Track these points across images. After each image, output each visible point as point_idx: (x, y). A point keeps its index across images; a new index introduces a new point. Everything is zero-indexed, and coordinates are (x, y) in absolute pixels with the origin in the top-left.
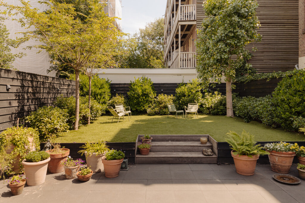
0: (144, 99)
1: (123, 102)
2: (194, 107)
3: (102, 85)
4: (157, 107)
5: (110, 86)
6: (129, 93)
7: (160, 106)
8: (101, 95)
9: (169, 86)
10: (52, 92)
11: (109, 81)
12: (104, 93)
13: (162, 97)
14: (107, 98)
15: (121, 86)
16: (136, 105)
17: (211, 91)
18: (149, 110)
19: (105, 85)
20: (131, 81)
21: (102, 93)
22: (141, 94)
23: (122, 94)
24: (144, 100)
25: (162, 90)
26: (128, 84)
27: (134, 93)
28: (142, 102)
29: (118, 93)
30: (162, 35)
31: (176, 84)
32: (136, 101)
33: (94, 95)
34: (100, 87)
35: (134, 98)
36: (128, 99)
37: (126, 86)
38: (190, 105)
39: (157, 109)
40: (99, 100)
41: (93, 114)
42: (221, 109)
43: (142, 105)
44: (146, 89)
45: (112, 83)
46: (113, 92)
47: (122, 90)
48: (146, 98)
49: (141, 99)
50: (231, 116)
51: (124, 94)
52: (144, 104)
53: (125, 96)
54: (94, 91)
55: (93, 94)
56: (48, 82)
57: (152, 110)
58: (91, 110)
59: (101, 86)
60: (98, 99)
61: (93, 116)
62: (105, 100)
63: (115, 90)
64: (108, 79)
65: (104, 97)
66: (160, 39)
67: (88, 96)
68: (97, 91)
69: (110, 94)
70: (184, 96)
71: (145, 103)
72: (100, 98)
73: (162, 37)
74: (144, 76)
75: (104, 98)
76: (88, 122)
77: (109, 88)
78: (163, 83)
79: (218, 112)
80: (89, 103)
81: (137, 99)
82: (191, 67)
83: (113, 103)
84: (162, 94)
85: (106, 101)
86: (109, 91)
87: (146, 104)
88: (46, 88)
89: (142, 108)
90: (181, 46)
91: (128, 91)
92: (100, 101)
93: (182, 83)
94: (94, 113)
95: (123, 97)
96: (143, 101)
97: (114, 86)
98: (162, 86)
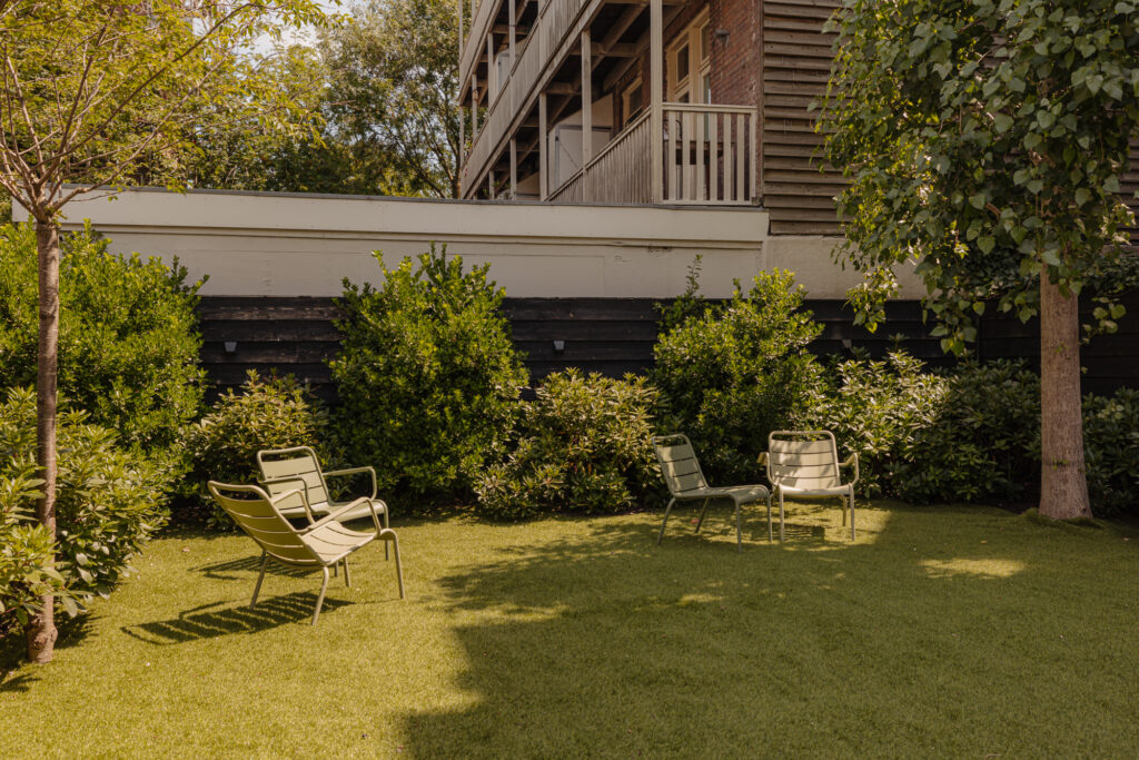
0: (459, 404)
1: (300, 428)
2: (814, 459)
3: (136, 306)
4: (547, 462)
5: (194, 312)
6: (340, 366)
7: (571, 451)
8: (134, 379)
9: (604, 318)
11: (187, 282)
12: (160, 363)
13: (573, 391)
14: (182, 398)
15: (274, 316)
16: (400, 448)
17: (855, 350)
18: (487, 485)
19: (161, 309)
20: (346, 283)
21: (143, 361)
22: (431, 368)
23: (284, 369)
24: (456, 411)
25: (559, 345)
26: (326, 301)
27: (381, 361)
28: (444, 426)
29: (259, 367)
30: (443, 60)
31: (647, 303)
32: (401, 420)
33: (81, 383)
34: (123, 318)
35: (385, 398)
36: (333, 405)
37: (309, 314)
38: (783, 445)
39: (549, 476)
40: (125, 419)
41: (81, 557)
42: (968, 467)
43: (443, 449)
44: (464, 336)
45: (205, 291)
46: (219, 360)
47: (283, 346)
48: (469, 400)
49: (440, 408)
50: (1078, 513)
51: (299, 371)
52: (456, 442)
53: (307, 389)
54: (77, 353)
55: (70, 377)
57: (513, 485)
58: (60, 526)
59: (132, 314)
60: (115, 411)
61: (84, 574)
62: (166, 420)
63: (231, 346)
64: (181, 263)
65: (156, 398)
66: (429, 79)
67: (30, 395)
68: (100, 346)
69: (202, 374)
70: (721, 380)
71: (464, 435)
72: (130, 407)
73: (441, 72)
74: (439, 248)
75: (158, 403)
76: (41, 637)
77: (192, 330)
78: (561, 295)
79: (949, 484)
80: (41, 457)
81: (406, 408)
82: (727, 200)
83: (224, 438)
84: (570, 370)
85: (173, 424)
86: (189, 346)
87: (472, 439)
89: (442, 473)
90: (598, 94)
91: (333, 349)
92: (130, 425)
93: (684, 300)
94: (96, 546)
95: (297, 393)
96: (450, 418)
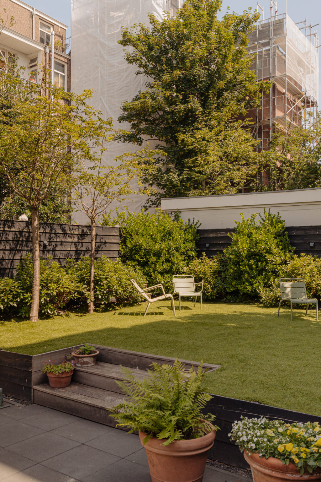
10: (26, 248)
15: (219, 235)
18: (264, 294)
25: (312, 244)
32: (233, 269)
43: (247, 280)
46: (205, 249)
56: (13, 229)
57: (268, 295)
63: (207, 245)
76: (90, 308)
78: (313, 225)
87: (259, 278)
88: (6, 241)
89: (246, 288)
95: (217, 260)
97: (206, 236)
98: (312, 233)
